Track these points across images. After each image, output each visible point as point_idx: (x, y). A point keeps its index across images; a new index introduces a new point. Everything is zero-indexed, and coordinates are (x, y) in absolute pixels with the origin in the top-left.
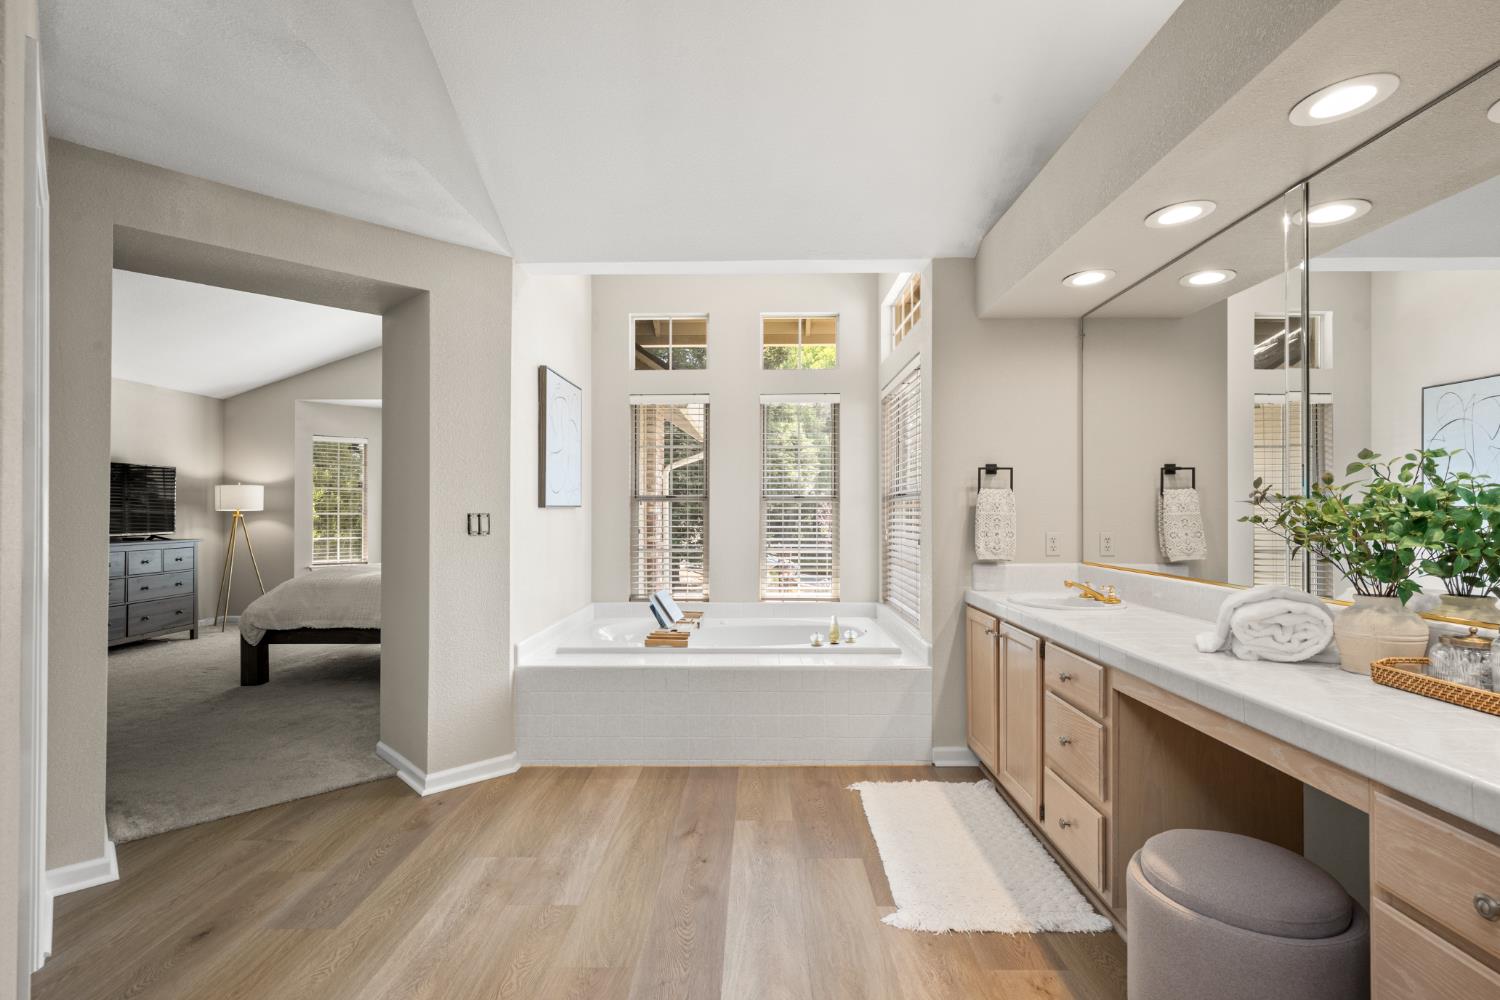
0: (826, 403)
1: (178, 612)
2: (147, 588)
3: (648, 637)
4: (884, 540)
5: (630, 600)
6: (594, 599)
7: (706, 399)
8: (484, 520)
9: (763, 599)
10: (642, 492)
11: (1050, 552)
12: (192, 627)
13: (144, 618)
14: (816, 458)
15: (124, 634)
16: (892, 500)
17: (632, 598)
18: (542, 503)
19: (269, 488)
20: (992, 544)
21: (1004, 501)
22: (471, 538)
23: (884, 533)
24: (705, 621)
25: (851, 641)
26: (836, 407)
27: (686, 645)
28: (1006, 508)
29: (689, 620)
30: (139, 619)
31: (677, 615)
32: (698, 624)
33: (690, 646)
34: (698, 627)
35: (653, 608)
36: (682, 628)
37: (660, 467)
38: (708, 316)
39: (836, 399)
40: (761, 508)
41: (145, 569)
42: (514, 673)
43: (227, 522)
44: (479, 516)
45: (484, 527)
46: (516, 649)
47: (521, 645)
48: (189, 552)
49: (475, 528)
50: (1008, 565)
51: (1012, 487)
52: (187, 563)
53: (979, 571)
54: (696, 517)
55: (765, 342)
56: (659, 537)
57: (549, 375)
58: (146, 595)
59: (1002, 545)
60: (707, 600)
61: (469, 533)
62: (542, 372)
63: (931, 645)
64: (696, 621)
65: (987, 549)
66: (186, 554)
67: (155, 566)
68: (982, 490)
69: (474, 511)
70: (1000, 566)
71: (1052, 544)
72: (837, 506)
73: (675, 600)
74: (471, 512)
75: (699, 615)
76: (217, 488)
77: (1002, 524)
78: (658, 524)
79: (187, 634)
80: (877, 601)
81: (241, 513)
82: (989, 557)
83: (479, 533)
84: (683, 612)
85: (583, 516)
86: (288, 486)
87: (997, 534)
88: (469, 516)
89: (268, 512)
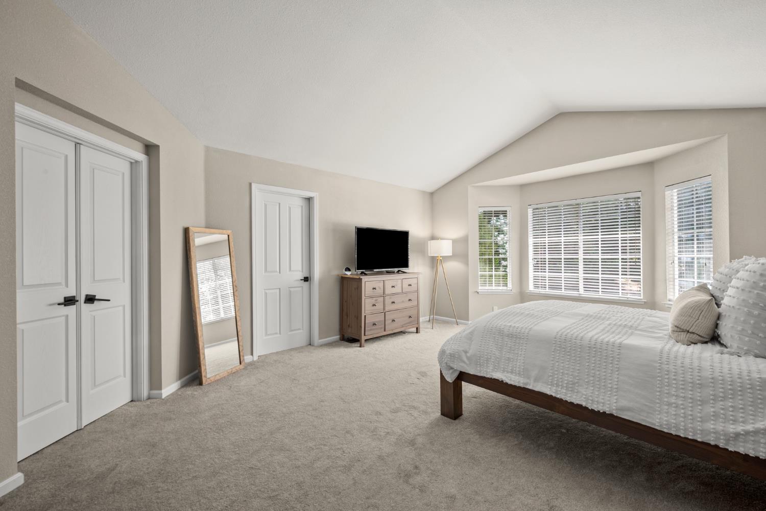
1: (410, 317)
2: (394, 302)
12: (417, 326)
13: (393, 321)
15: (383, 329)
19: (455, 242)
30: (391, 321)
41: (394, 291)
43: (434, 262)
48: (415, 281)
52: (414, 287)
58: (394, 307)
66: (413, 282)
67: (398, 289)
76: (429, 242)
79: (414, 330)
81: (441, 257)
86: (465, 240)
89: (454, 256)
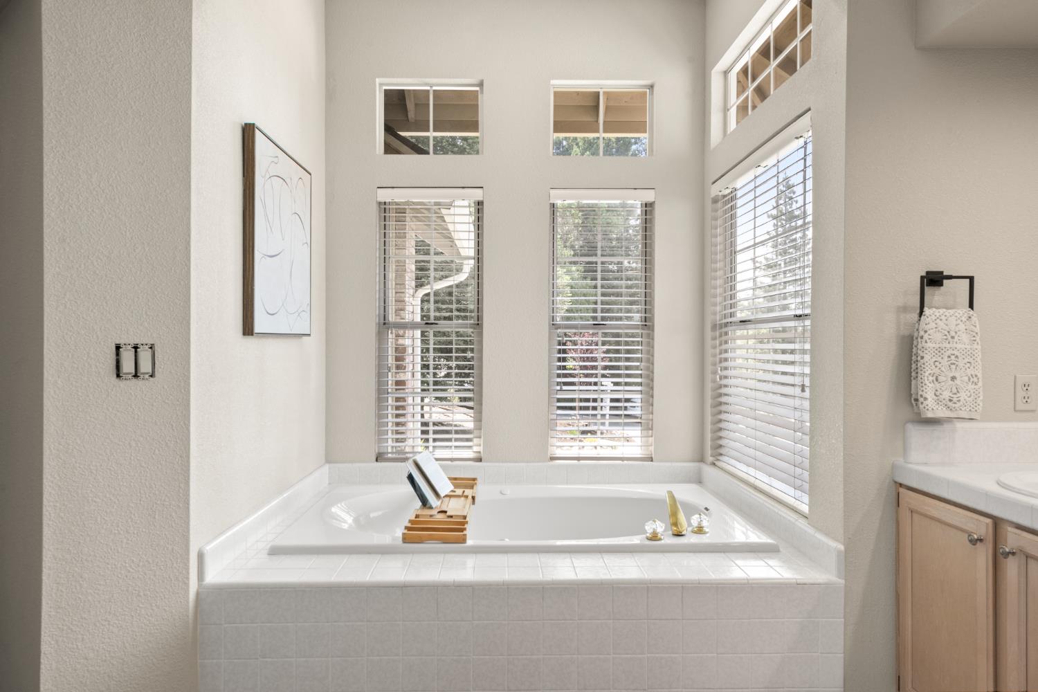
0: (635, 202)
3: (407, 528)
4: (714, 381)
5: (377, 461)
6: (329, 460)
7: (478, 195)
8: (145, 356)
9: (552, 459)
10: (392, 318)
11: (1020, 406)
14: (568, 289)
16: (724, 330)
17: (379, 457)
18: (248, 329)
20: (946, 395)
21: (962, 327)
22: (122, 384)
23: (715, 373)
24: (481, 490)
25: (700, 530)
26: (648, 208)
27: (463, 540)
28: (965, 338)
29: (459, 492)
31: (445, 487)
32: (473, 498)
33: (470, 542)
34: (474, 502)
35: (411, 478)
36: (454, 507)
37: (411, 291)
38: (481, 84)
39: (649, 196)
40: (550, 339)
42: (198, 594)
44: (136, 348)
45: (145, 366)
46: (201, 557)
47: (208, 548)
49: (128, 366)
50: (959, 425)
51: (971, 306)
53: (916, 434)
54: (464, 351)
55: (556, 130)
56: (409, 375)
57: (260, 140)
59: (963, 395)
60: (480, 460)
61: (118, 376)
62: (248, 132)
63: (842, 547)
64: (468, 492)
65: (938, 402)
68: (927, 311)
69: (128, 339)
70: (947, 426)
71: (1024, 394)
72: (651, 337)
73: (437, 460)
74: (121, 342)
75: (471, 483)
77: (961, 363)
78: (408, 359)
80: (702, 460)
82: (941, 413)
83: (136, 376)
84: (450, 479)
85: (313, 347)
87: (953, 378)
88: (118, 348)
